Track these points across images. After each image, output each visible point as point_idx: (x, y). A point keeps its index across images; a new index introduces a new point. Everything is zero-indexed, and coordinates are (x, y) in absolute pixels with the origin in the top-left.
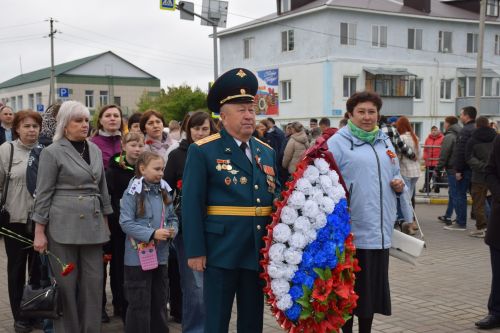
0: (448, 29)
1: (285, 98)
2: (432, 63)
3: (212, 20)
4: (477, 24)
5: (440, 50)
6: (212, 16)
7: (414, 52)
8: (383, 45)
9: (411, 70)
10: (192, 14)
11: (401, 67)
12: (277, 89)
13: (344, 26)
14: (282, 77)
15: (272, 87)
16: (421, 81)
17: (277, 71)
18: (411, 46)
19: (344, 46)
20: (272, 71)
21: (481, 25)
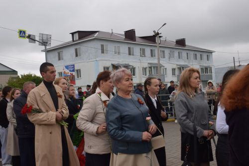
0: (143, 47)
1: (78, 77)
2: (138, 61)
3: (44, 43)
5: (141, 56)
6: (44, 41)
7: (131, 56)
8: (119, 53)
9: (131, 64)
10: (35, 40)
11: (127, 63)
12: (74, 73)
13: (102, 46)
14: (76, 68)
15: (72, 73)
16: (135, 68)
17: (74, 65)
18: (130, 54)
19: (103, 54)
20: (72, 65)
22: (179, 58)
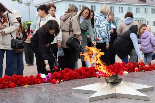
4: (103, 3)
6: (28, 3)
10: (22, 3)
21: (104, 4)
22: (137, 12)
